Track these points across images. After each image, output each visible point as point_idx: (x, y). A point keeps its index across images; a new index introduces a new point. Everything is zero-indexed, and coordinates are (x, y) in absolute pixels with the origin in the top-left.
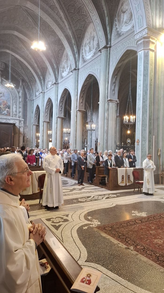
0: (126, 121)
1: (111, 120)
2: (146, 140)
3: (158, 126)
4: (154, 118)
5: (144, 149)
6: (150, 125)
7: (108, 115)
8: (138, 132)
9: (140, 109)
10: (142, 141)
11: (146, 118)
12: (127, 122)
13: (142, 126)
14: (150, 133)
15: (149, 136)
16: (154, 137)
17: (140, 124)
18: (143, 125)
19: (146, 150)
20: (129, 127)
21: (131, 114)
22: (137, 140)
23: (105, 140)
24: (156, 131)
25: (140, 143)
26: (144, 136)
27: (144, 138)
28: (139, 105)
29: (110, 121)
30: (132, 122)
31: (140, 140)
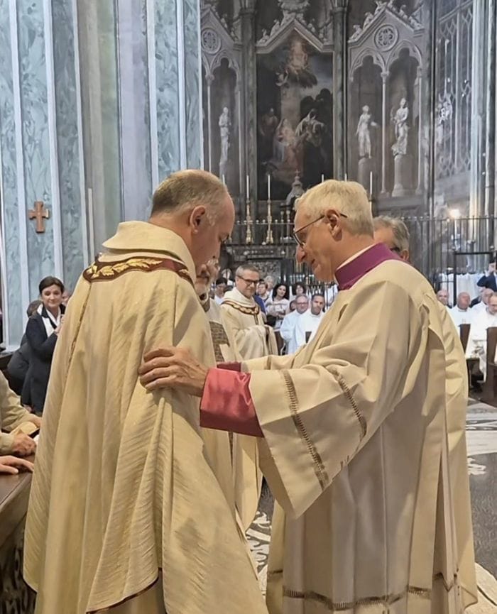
2: (80, 204)
5: (74, 255)
8: (35, 161)
9: (42, 35)
10: (63, 212)
11: (72, 89)
13: (59, 134)
17: (46, 120)
18: (63, 126)
19: (81, 257)
25: (55, 224)
26: (69, 185)
27: (71, 197)
28: (30, 11)
31: (51, 206)
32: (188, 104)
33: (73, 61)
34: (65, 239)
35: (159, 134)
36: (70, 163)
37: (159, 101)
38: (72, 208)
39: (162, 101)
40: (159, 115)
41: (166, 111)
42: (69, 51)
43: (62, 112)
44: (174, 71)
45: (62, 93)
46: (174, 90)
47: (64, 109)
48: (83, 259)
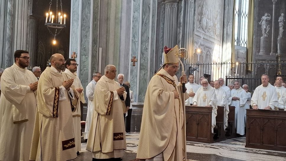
0: (50, 21)
1: (19, 18)
2: (89, 53)
3: (107, 32)
4: (101, 18)
5: (85, 70)
6: (94, 29)
7: (14, 6)
8: (74, 38)
10: (81, 55)
11: (89, 15)
12: (52, 22)
13: (82, 30)
14: (94, 42)
15: (93, 47)
16: (101, 49)
17: (78, 26)
18: (84, 27)
19: (87, 71)
20: (54, 34)
21: (59, 10)
22: (72, 54)
23: (7, 55)
24: (105, 40)
26: (85, 46)
27: (85, 50)
29: (16, 19)
30: (61, 23)
31: (77, 53)
32: (144, 17)
33: (90, 5)
34: (81, 64)
35: (133, 28)
36: (86, 39)
37: (133, 16)
38: (85, 54)
39: (134, 16)
40: (133, 21)
41: (135, 19)
42: (89, 2)
43: (84, 23)
44: (139, 5)
45: (84, 16)
46: (138, 12)
47: (85, 21)
48: (88, 72)
